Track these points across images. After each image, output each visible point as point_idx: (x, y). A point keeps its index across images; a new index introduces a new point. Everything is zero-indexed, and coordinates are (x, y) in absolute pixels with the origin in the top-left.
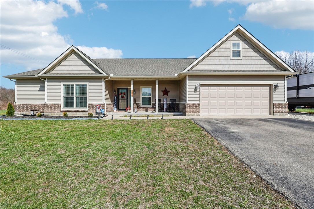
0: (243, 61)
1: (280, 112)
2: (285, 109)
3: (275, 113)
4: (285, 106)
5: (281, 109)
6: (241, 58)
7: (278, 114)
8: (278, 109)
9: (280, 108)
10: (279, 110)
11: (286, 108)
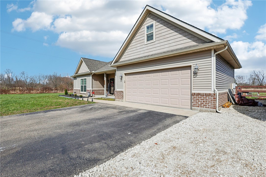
0: (156, 43)
1: (201, 107)
2: (209, 102)
3: (194, 106)
4: (210, 97)
5: (203, 102)
6: (154, 40)
7: (199, 108)
8: (198, 101)
9: (202, 100)
10: (200, 102)
11: (211, 100)
